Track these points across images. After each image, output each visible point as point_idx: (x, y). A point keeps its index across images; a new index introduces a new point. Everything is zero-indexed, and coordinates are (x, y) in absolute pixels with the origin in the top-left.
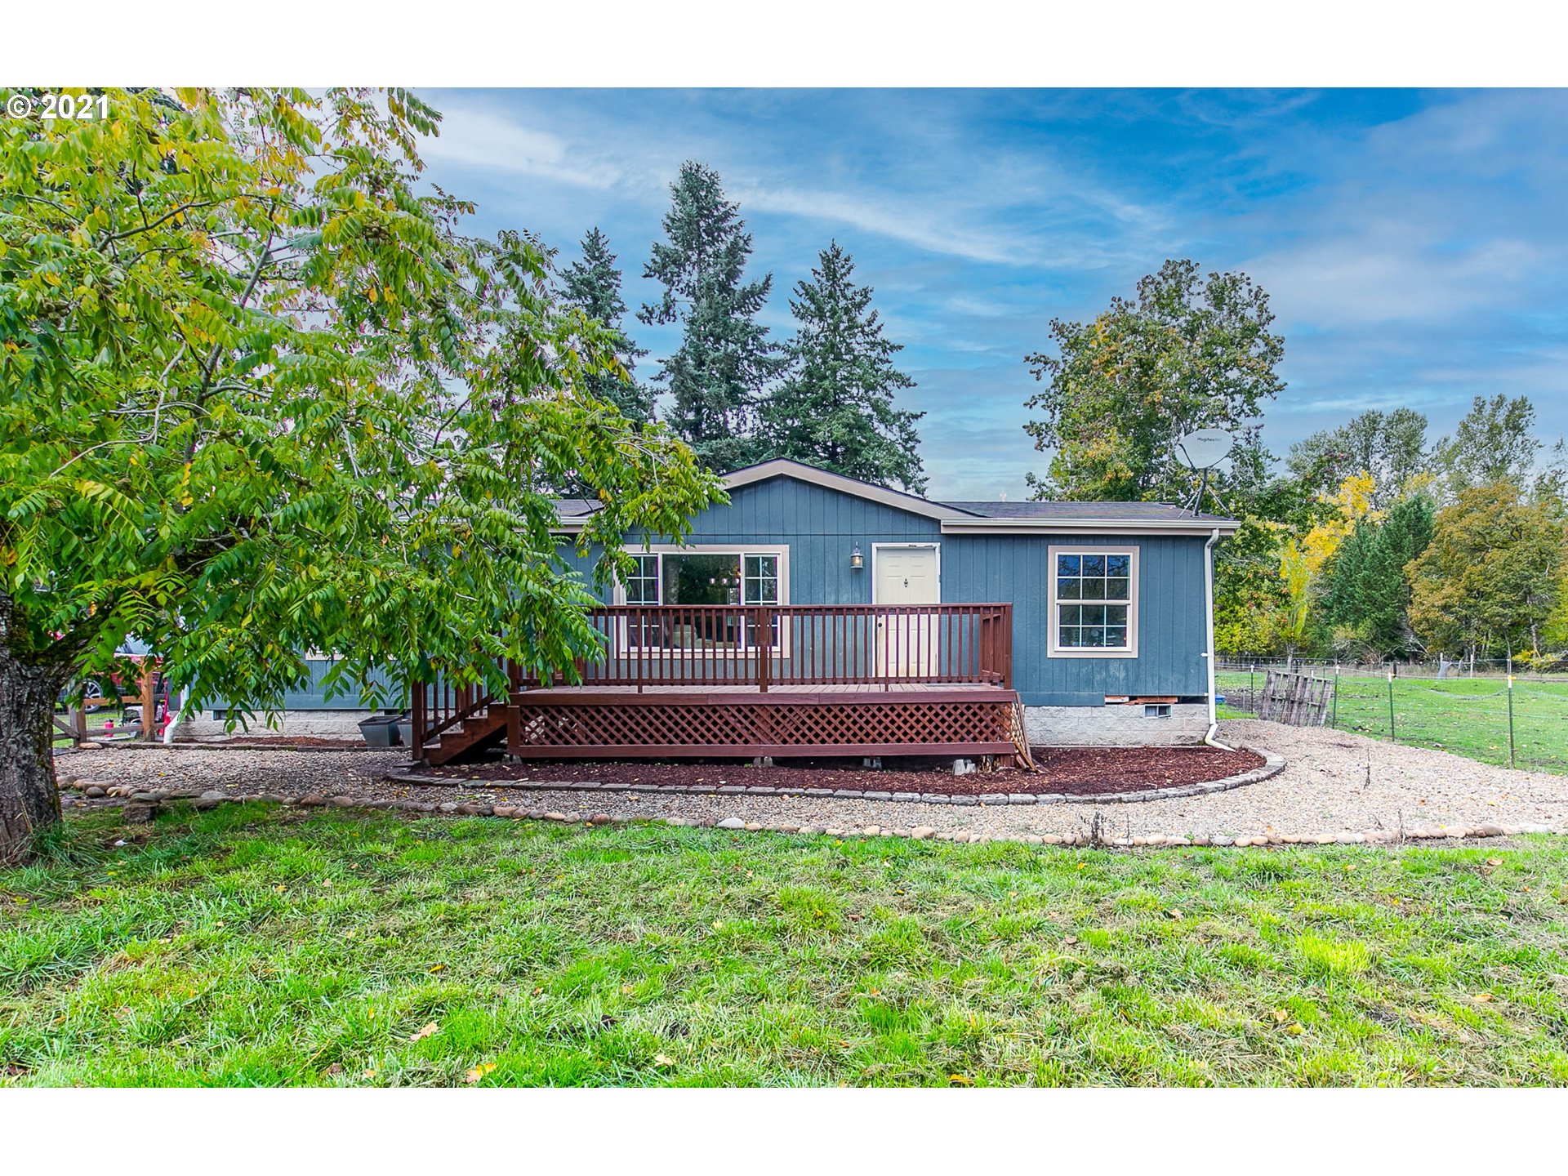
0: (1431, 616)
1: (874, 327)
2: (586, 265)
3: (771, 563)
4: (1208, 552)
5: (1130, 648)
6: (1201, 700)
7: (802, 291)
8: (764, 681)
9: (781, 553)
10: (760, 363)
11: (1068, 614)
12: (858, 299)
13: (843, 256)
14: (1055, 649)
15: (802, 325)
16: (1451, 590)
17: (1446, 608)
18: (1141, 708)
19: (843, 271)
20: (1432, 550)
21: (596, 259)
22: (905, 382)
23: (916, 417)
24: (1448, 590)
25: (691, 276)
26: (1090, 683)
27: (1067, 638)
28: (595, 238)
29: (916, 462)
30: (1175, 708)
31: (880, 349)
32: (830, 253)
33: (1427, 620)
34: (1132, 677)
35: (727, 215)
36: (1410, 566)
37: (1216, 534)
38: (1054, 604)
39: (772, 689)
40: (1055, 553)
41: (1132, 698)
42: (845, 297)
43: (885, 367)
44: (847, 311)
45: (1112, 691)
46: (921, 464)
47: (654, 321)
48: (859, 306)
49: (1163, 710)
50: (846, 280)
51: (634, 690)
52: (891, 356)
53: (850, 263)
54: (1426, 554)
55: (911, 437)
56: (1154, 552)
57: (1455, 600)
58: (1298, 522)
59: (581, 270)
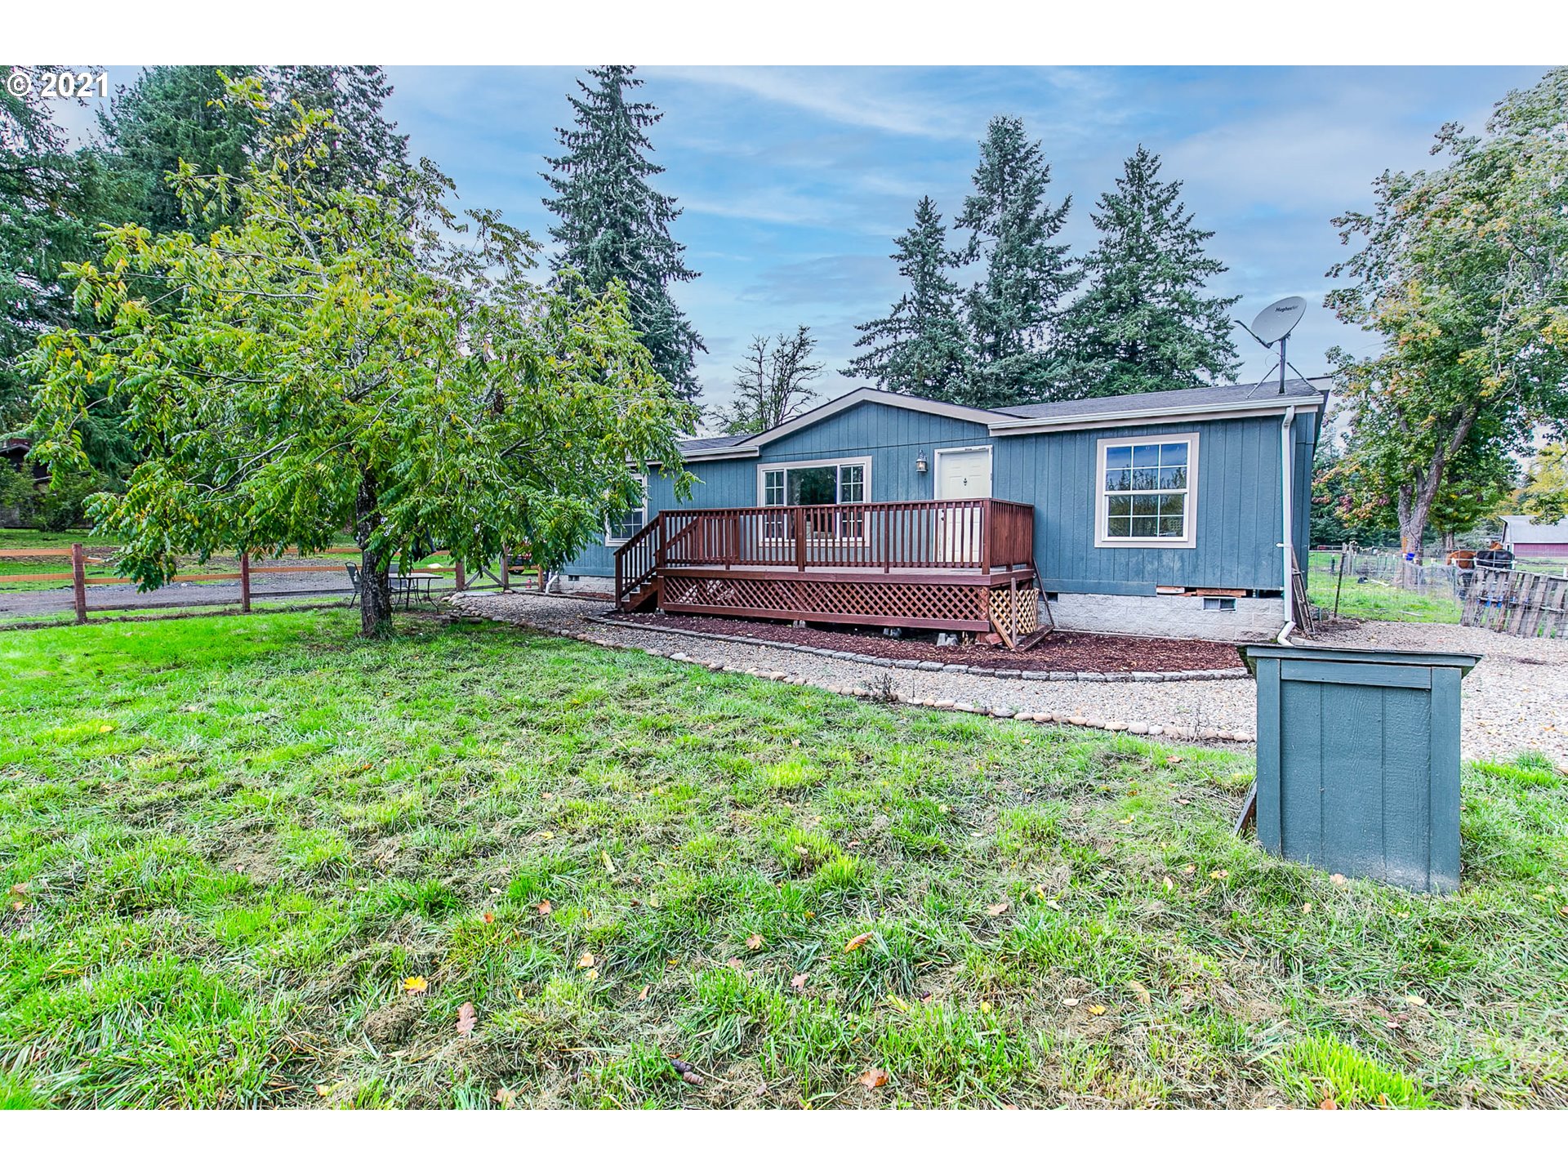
1: (1182, 218)
2: (918, 229)
3: (859, 470)
4: (1285, 433)
5: (1188, 538)
6: (1277, 594)
7: (1103, 204)
8: (801, 562)
9: (866, 462)
10: (1057, 281)
11: (1117, 506)
12: (1164, 196)
13: (1149, 159)
14: (1102, 537)
15: (1103, 235)
18: (1198, 601)
19: (1149, 172)
21: (924, 221)
22: (1214, 267)
23: (1231, 301)
25: (996, 217)
26: (1140, 573)
27: (1117, 528)
28: (925, 204)
29: (1229, 349)
30: (1241, 602)
31: (1187, 241)
32: (1135, 158)
34: (1188, 568)
35: (1029, 153)
37: (1290, 414)
38: (1103, 496)
39: (808, 569)
40: (1104, 445)
41: (1188, 590)
42: (1151, 198)
43: (1193, 258)
44: (1151, 210)
45: (1164, 581)
46: (1235, 351)
47: (961, 264)
48: (1167, 202)
49: (1227, 603)
50: (1152, 181)
51: (723, 568)
52: (1200, 244)
53: (1157, 164)
55: (1222, 325)
56: (1218, 437)
59: (914, 234)
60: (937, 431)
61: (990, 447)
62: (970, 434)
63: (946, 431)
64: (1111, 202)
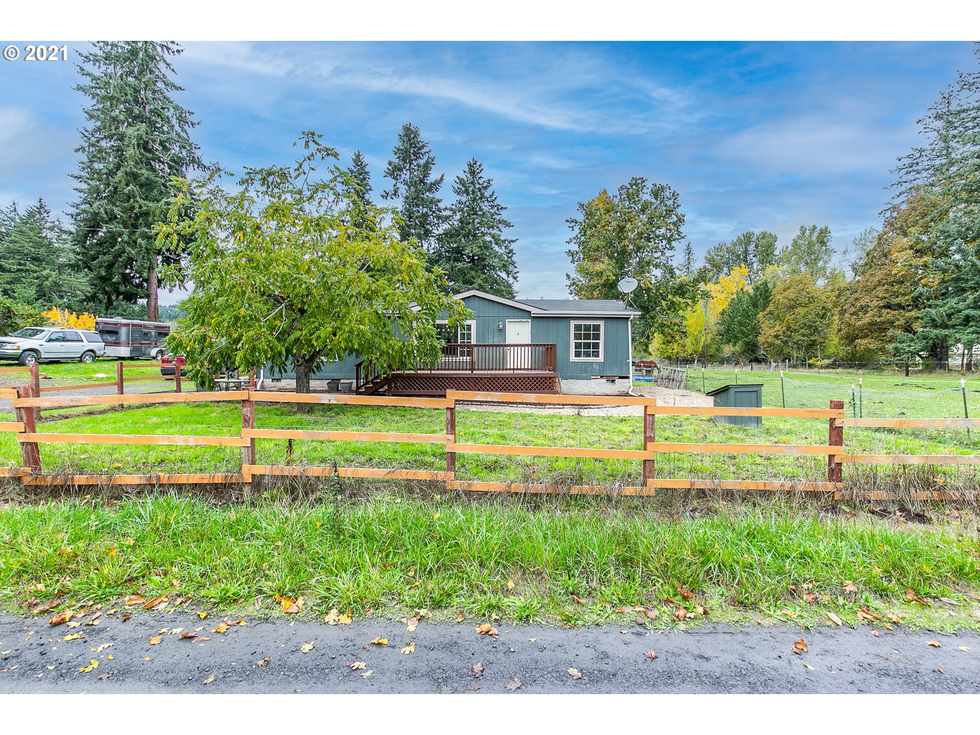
0: (769, 340)
1: (493, 196)
3: (469, 326)
4: (630, 323)
5: (601, 358)
6: (627, 377)
7: (458, 181)
9: (473, 323)
10: (438, 217)
11: (578, 346)
12: (485, 184)
13: (478, 164)
14: (573, 358)
15: (458, 197)
16: (779, 328)
17: (776, 337)
18: (604, 380)
19: (478, 171)
20: (771, 307)
21: (359, 166)
22: (507, 223)
24: (777, 328)
25: (406, 176)
26: (586, 371)
27: (578, 354)
30: (617, 380)
31: (495, 208)
32: (472, 162)
33: (767, 342)
34: (601, 369)
35: (423, 146)
36: (760, 315)
37: (632, 317)
38: (573, 342)
39: (475, 372)
40: (573, 323)
41: (601, 377)
42: (479, 184)
44: (480, 190)
45: (594, 374)
48: (486, 188)
49: (613, 381)
50: (479, 176)
53: (482, 168)
54: (768, 309)
56: (610, 323)
57: (781, 333)
58: (692, 299)
60: (507, 312)
61: (530, 320)
62: (521, 314)
63: (511, 313)
64: (461, 181)
